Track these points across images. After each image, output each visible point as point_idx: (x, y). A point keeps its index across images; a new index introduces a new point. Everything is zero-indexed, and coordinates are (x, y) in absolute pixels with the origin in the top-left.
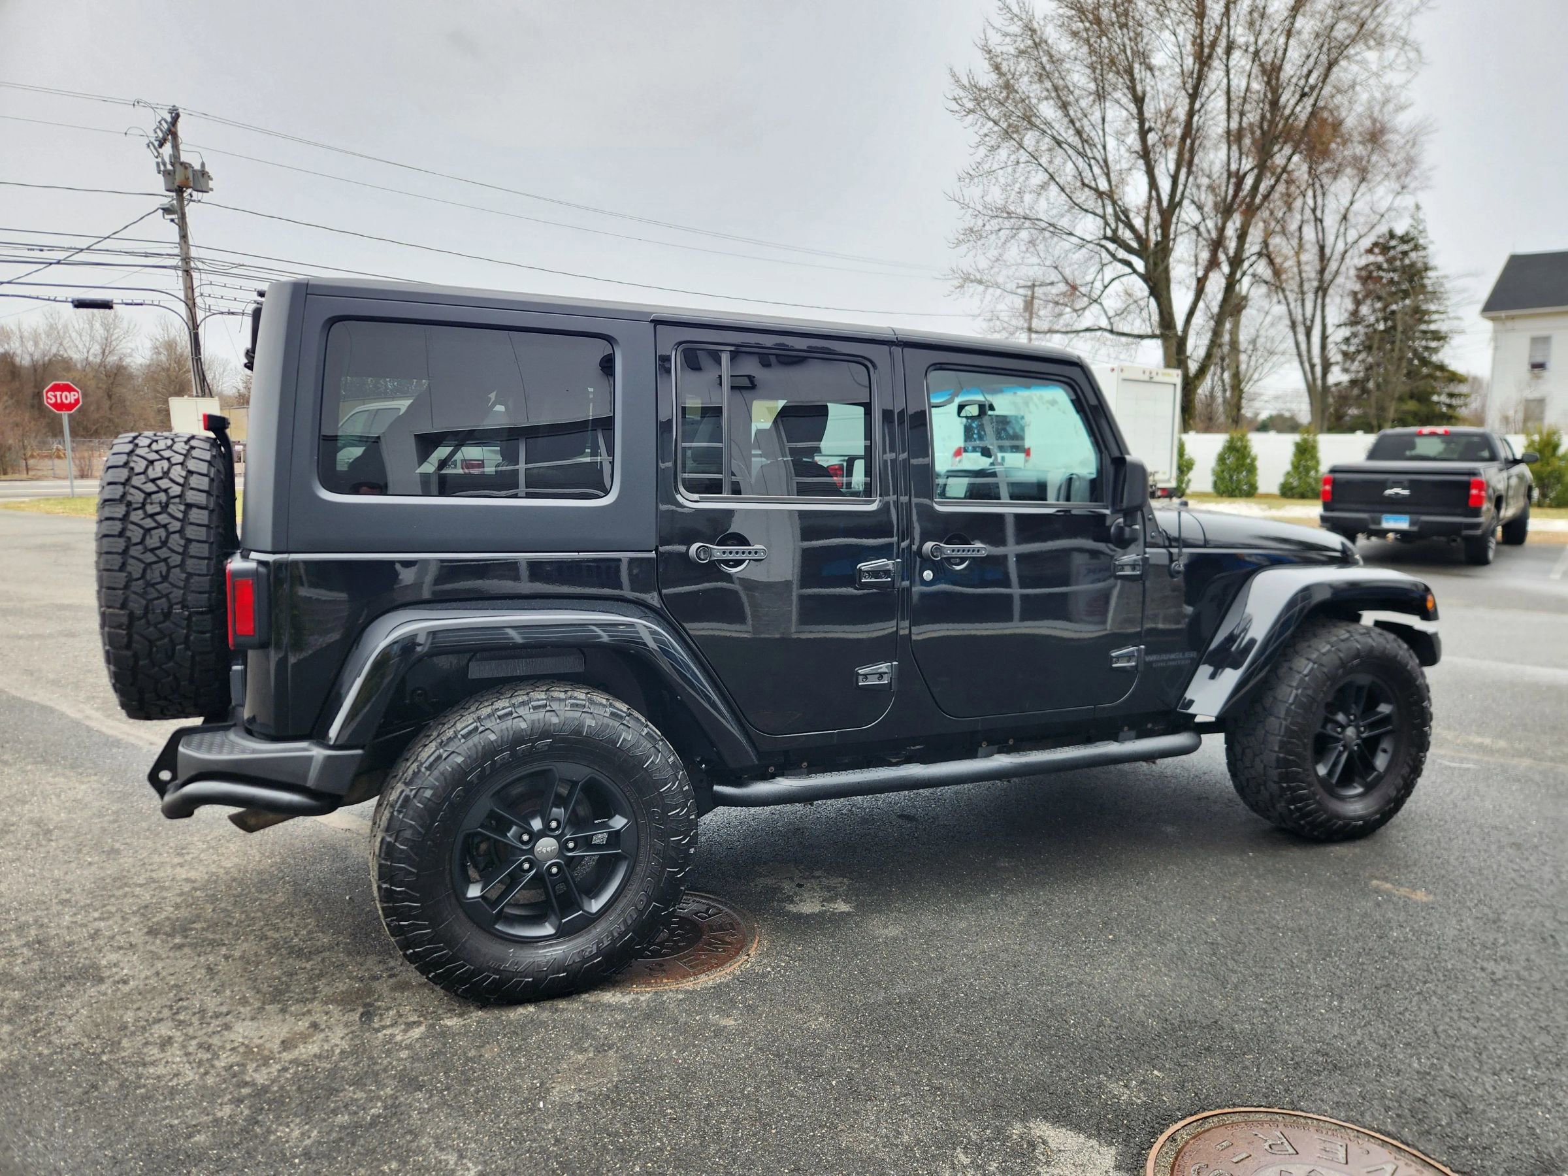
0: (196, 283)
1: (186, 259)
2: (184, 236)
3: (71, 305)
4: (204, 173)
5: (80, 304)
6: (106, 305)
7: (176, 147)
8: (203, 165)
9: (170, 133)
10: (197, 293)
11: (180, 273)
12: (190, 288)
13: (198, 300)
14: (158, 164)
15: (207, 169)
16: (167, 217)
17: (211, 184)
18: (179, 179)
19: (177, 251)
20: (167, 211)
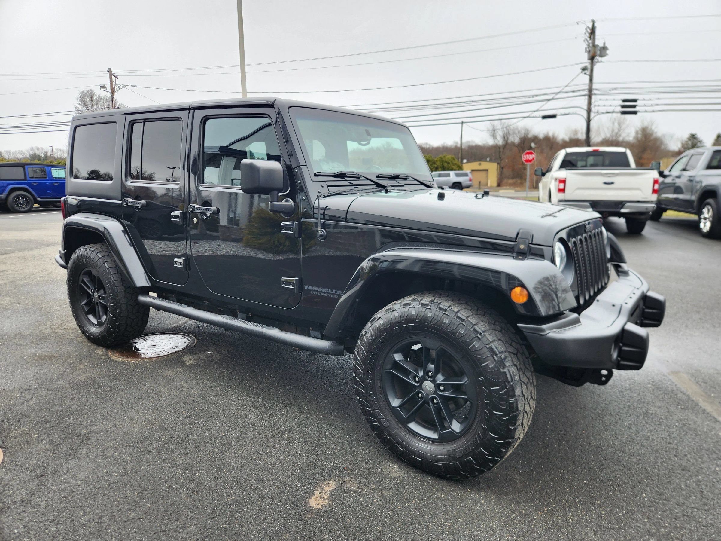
0: (593, 101)
1: (590, 90)
2: (591, 80)
3: (541, 119)
4: (604, 48)
5: (545, 117)
6: (554, 116)
7: (594, 39)
8: (604, 44)
9: (593, 32)
10: (592, 106)
11: (587, 97)
12: (590, 103)
13: (593, 109)
14: (586, 49)
15: (606, 45)
16: (584, 72)
17: (608, 52)
18: (591, 53)
19: (587, 87)
20: (584, 69)
